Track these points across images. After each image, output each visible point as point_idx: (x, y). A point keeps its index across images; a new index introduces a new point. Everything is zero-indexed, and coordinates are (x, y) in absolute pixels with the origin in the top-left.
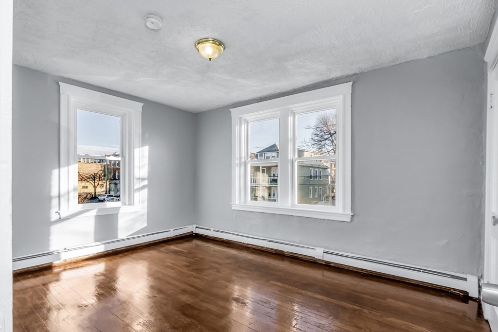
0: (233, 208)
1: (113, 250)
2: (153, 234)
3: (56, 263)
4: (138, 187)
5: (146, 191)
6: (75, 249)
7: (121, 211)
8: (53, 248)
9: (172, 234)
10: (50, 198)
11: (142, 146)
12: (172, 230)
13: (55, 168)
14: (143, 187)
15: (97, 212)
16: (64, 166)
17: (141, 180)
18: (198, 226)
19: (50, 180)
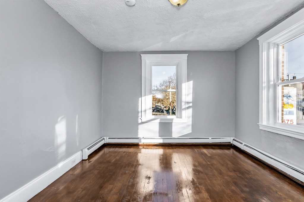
0: (261, 128)
1: (168, 143)
2: (195, 138)
3: (140, 143)
4: (185, 107)
5: (191, 110)
6: (148, 138)
7: (174, 121)
8: (139, 136)
9: (210, 141)
10: (138, 112)
11: (188, 81)
12: (210, 138)
13: (140, 97)
14: (188, 108)
15: (160, 121)
16: (144, 96)
17: (186, 104)
18: (235, 139)
19: (138, 103)
